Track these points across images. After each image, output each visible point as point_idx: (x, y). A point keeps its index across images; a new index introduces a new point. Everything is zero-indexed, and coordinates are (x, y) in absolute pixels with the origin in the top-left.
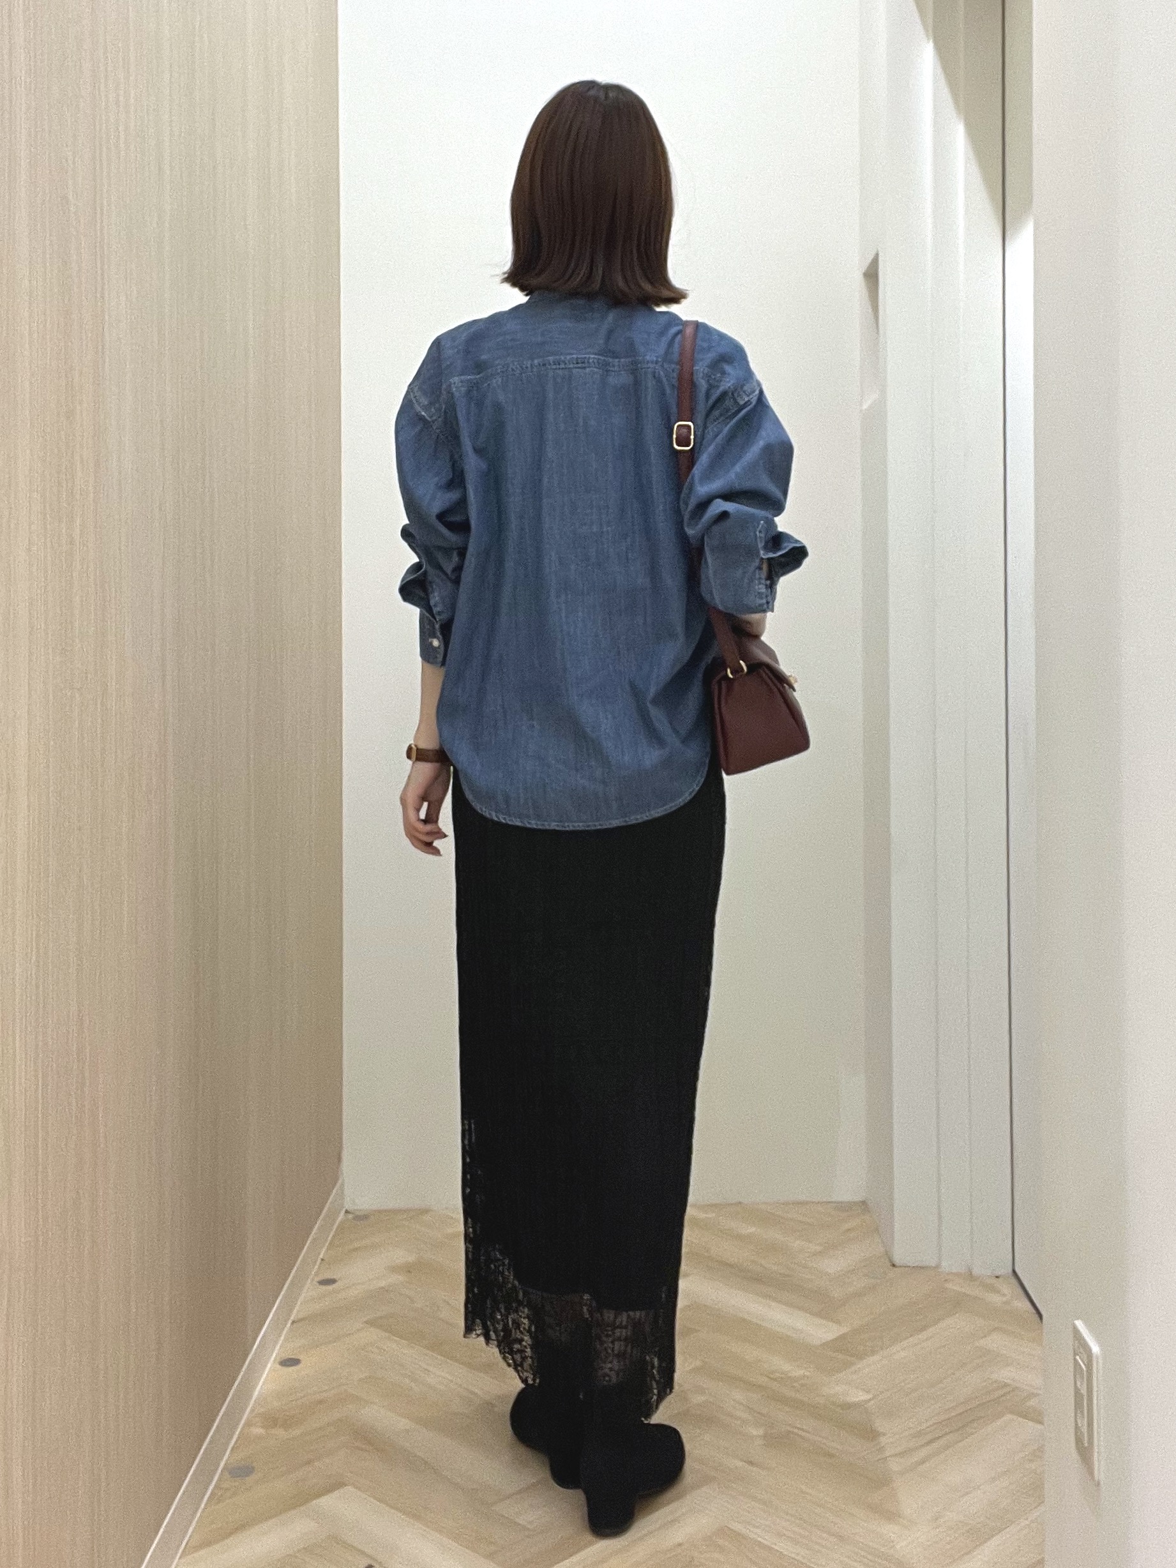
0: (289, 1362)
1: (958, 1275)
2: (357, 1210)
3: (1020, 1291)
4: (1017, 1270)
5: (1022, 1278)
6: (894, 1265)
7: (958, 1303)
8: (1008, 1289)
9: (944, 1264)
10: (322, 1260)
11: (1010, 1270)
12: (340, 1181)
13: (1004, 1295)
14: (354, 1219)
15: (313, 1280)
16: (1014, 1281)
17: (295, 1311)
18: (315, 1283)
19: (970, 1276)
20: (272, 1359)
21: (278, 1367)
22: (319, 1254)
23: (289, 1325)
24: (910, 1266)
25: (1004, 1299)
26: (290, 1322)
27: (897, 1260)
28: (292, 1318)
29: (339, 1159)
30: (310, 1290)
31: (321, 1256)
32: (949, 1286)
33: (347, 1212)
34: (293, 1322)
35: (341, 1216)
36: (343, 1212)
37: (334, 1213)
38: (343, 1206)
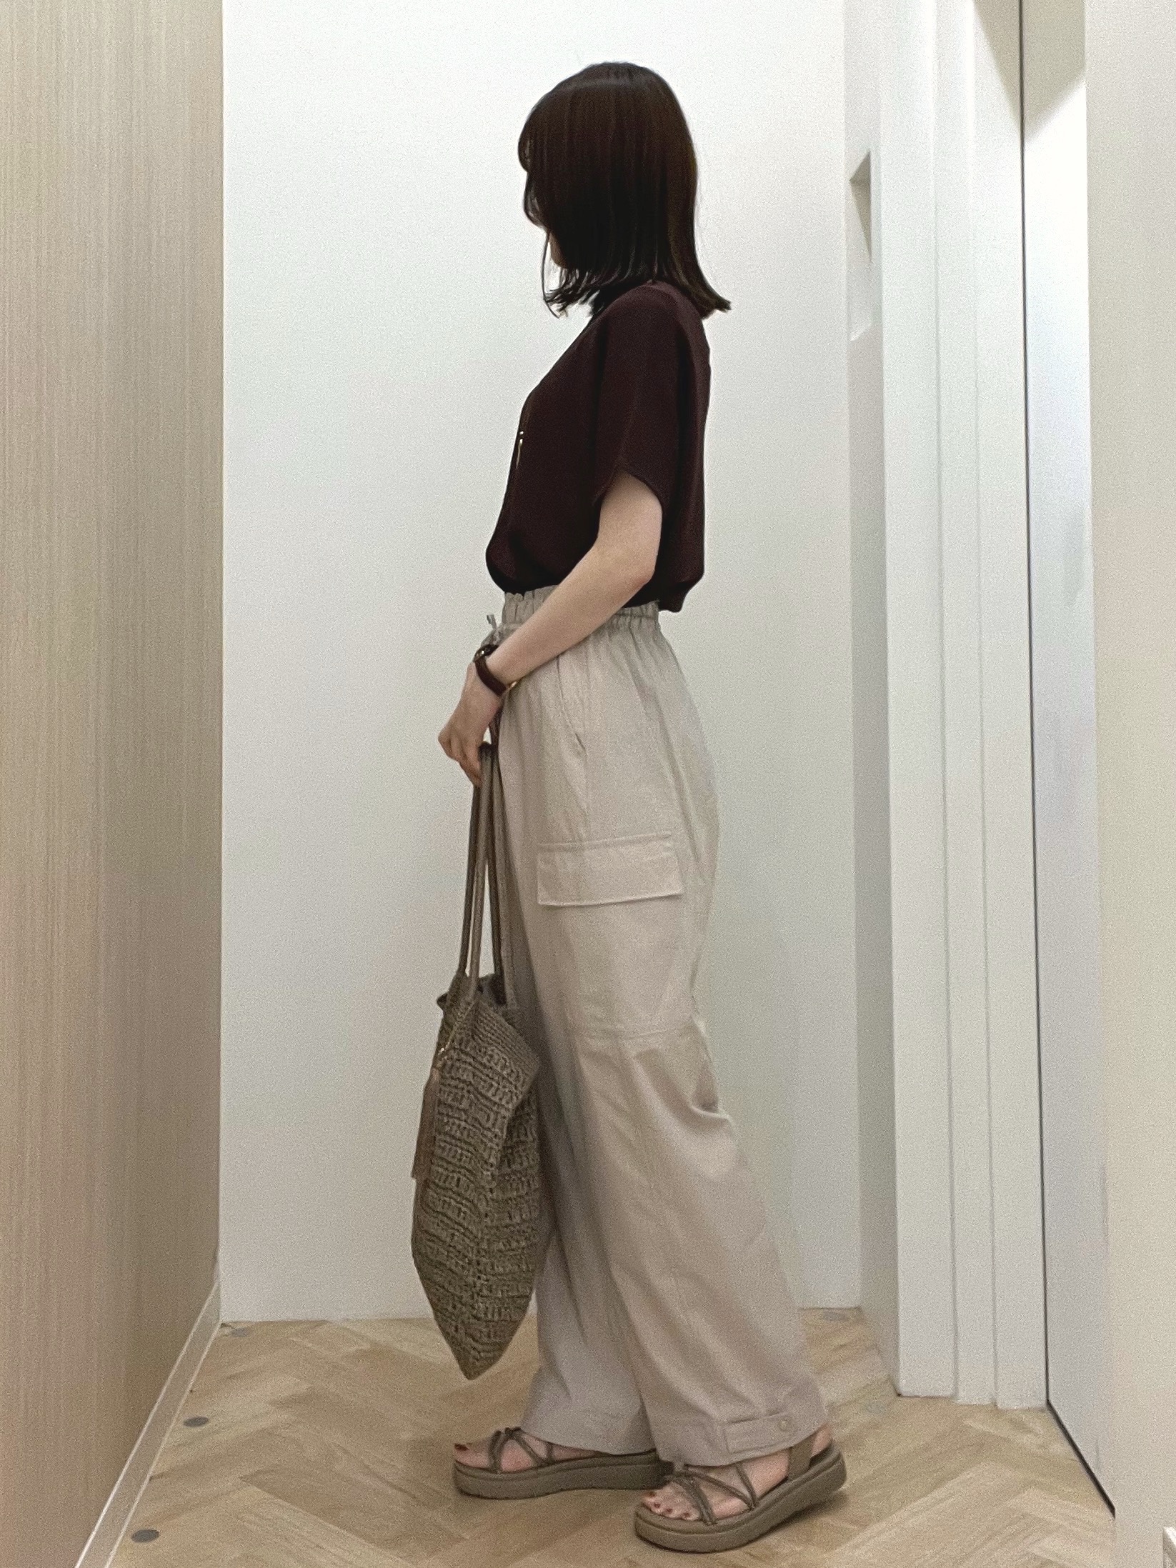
0: (145, 1535)
1: (980, 1408)
2: (236, 1322)
3: (1058, 1430)
4: (1050, 1399)
5: (1059, 1412)
6: (899, 1395)
7: (981, 1447)
8: (1043, 1426)
9: (962, 1394)
10: (191, 1391)
11: (1044, 1402)
12: (216, 1285)
13: (1036, 1435)
14: (234, 1333)
15: (178, 1420)
16: (1048, 1415)
17: (154, 1463)
18: (181, 1425)
19: (994, 1410)
20: (124, 1530)
21: (130, 1541)
22: (186, 1383)
23: (146, 1482)
24: (919, 1397)
25: (1040, 1441)
26: (148, 1477)
27: (904, 1387)
28: (150, 1473)
29: (215, 1258)
30: (175, 1433)
31: (190, 1387)
32: (968, 1422)
33: (223, 1325)
34: (151, 1479)
35: (216, 1332)
36: (219, 1326)
37: (207, 1328)
38: (218, 1319)
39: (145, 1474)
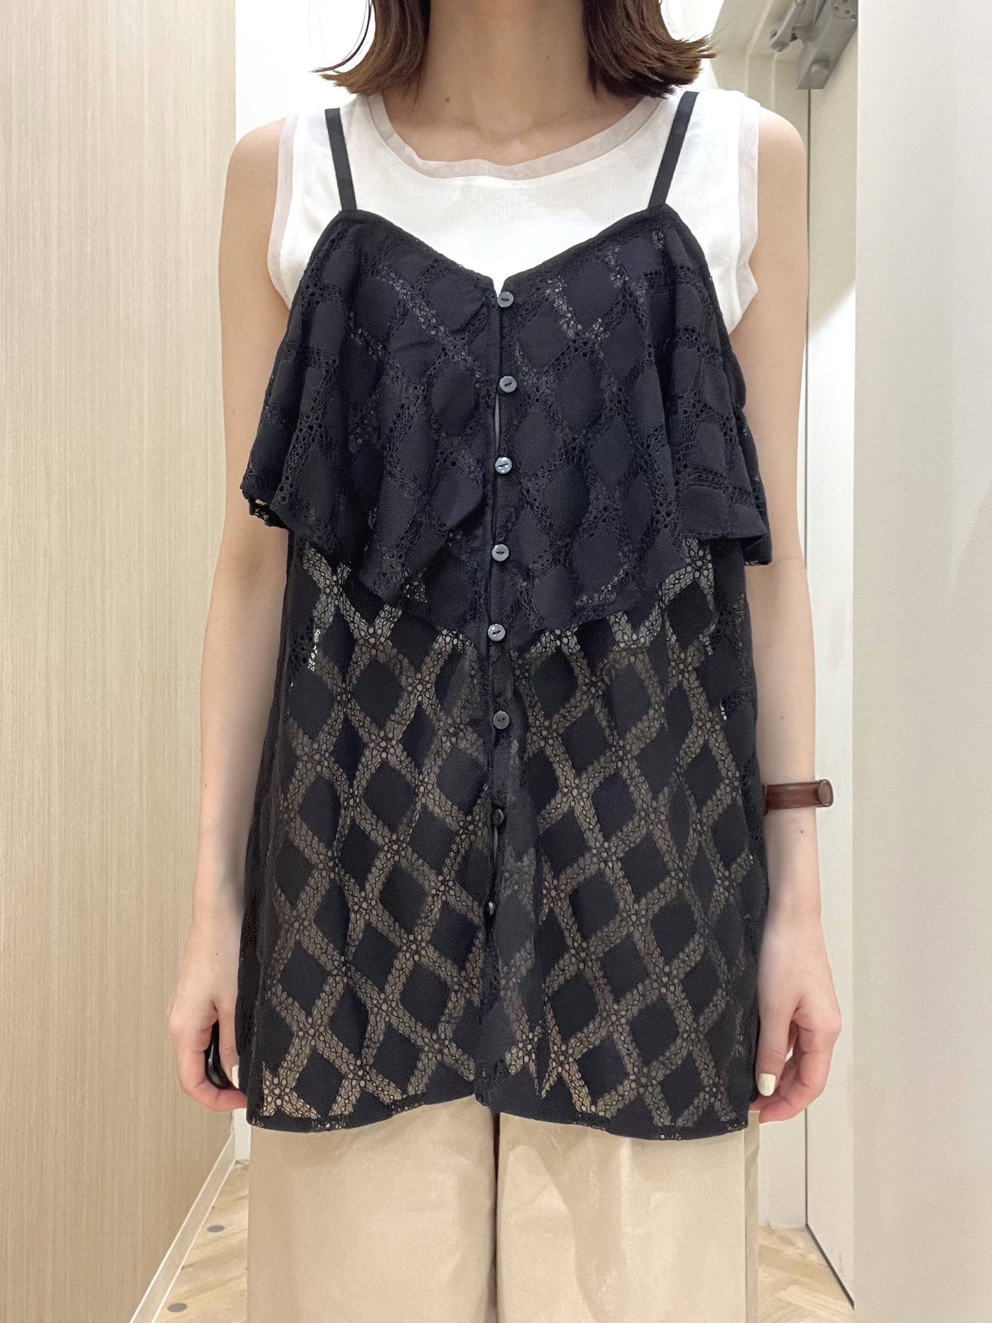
0: (177, 1307)
3: (814, 1244)
4: (810, 1224)
5: (815, 1233)
8: (803, 1243)
10: (213, 1207)
11: (803, 1224)
12: (231, 1137)
13: (800, 1248)
15: (203, 1227)
16: (807, 1234)
17: (185, 1257)
18: (205, 1229)
19: (770, 1229)
20: (161, 1306)
21: (167, 1312)
22: (210, 1203)
23: (179, 1270)
25: (800, 1253)
26: (181, 1267)
28: (183, 1263)
30: (200, 1236)
31: (212, 1205)
33: (237, 1162)
34: (183, 1267)
35: (232, 1167)
36: (234, 1162)
37: (226, 1162)
38: (235, 1157)
39: (179, 1264)
